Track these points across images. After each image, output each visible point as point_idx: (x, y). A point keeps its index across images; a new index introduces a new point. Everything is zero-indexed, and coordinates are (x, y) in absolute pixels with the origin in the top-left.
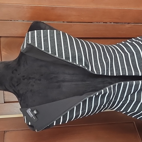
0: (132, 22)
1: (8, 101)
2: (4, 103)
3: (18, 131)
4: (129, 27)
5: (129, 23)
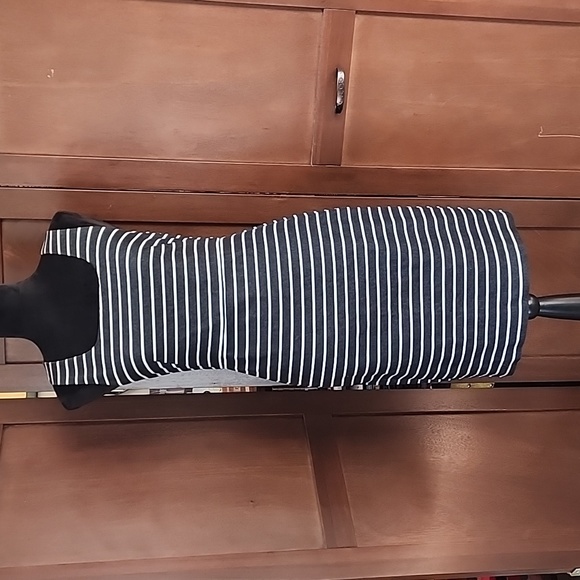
1: (13, 361)
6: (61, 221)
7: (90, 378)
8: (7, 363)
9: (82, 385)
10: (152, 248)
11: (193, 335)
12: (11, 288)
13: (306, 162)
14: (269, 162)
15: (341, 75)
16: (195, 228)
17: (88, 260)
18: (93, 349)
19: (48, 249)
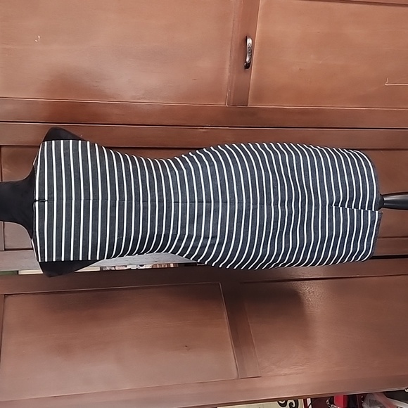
1: (10, 248)
8: (6, 250)
13: (222, 104)
14: (197, 104)
15: (249, 41)
16: (143, 151)
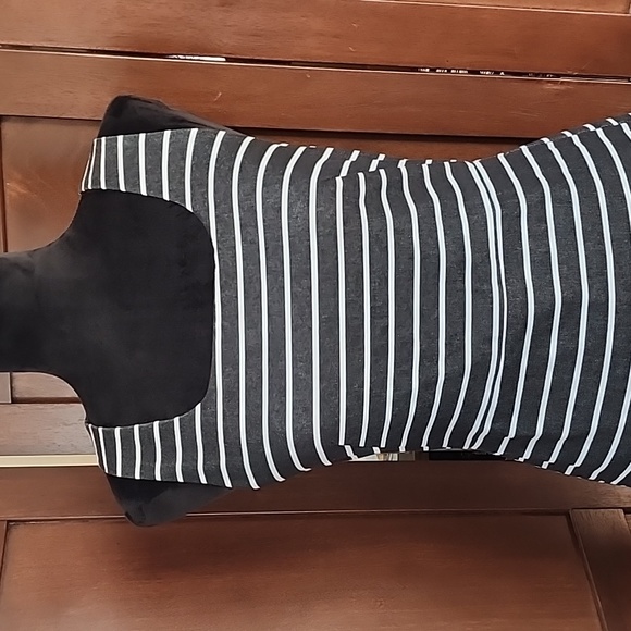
0: (569, 72)
1: (26, 396)
2: (13, 402)
3: (68, 524)
4: (558, 94)
5: (558, 76)
6: (124, 117)
7: (190, 470)
8: (15, 401)
9: (170, 483)
10: (339, 180)
11: (428, 385)
12: (15, 265)
13: (620, 9)
17: (189, 207)
18: (198, 407)
19: (96, 180)
